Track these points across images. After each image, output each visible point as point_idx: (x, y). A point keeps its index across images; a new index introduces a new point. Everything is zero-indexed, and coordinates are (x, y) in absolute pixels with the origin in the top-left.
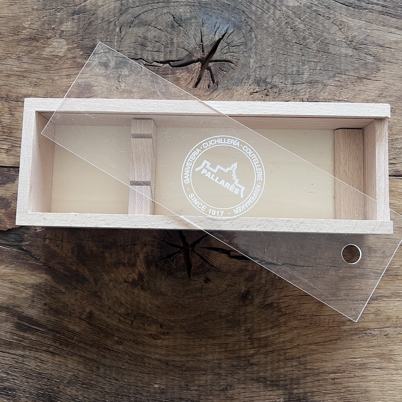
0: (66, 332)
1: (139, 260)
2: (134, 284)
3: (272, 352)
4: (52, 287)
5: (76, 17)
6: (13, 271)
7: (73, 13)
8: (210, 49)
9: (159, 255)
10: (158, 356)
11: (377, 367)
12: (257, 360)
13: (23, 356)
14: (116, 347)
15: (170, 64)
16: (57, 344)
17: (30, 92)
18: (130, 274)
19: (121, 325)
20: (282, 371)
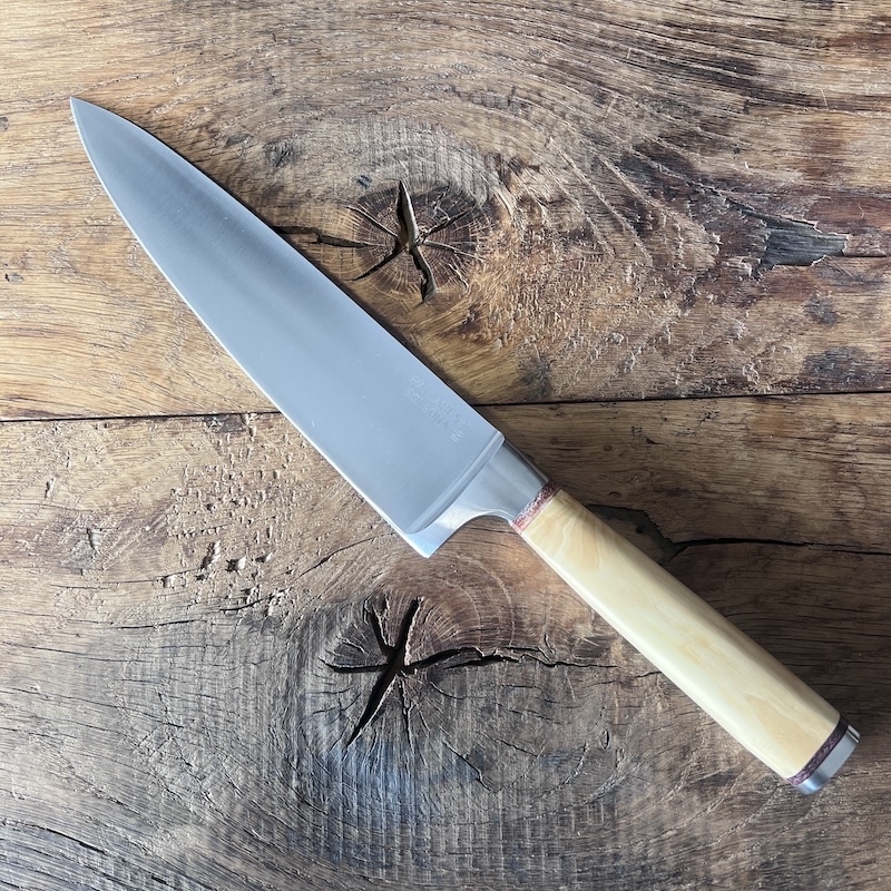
0: (647, 64)
2: (518, 165)
3: (227, 57)
4: (687, 147)
6: (778, 173)
9: (469, 225)
12: (256, 40)
14: (543, 43)
15: (479, 654)
16: (661, 40)
17: (807, 569)
18: (528, 184)
19: (536, 84)
20: (207, 24)
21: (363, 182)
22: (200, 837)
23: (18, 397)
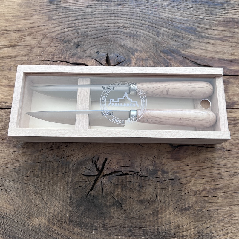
1: (135, 61)
4: (180, 47)
5: (187, 206)
9: (124, 64)
15: (123, 173)
18: (139, 55)
21: (98, 53)
22: (45, 219)
23: (6, 102)
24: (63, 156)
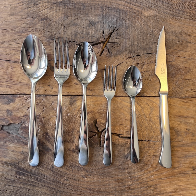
0: (41, 175)
1: (75, 140)
2: (73, 151)
5: (43, 21)
6: (14, 146)
7: (41, 20)
8: (107, 37)
10: (85, 186)
11: (191, 189)
12: (134, 187)
13: (20, 187)
14: (65, 182)
16: (37, 182)
18: (71, 146)
19: (67, 171)
20: (146, 192)
22: (144, 14)
23: (186, 102)
24: (134, 58)
